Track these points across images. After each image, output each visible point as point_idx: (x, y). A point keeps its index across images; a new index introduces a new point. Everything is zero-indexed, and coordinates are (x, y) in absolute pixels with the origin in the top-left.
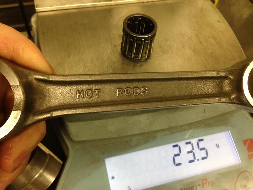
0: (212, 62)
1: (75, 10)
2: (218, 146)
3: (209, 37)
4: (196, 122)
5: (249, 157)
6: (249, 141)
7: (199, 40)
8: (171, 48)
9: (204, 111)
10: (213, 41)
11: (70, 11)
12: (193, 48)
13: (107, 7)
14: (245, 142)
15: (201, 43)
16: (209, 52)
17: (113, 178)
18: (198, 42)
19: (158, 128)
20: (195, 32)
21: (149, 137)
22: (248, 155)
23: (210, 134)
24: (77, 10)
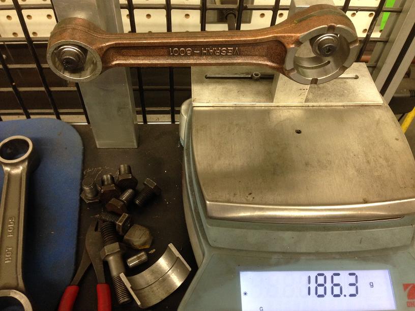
0: (377, 186)
1: (231, 108)
2: (372, 286)
3: (380, 157)
4: (350, 252)
5: (407, 304)
6: (411, 286)
7: (366, 159)
8: (331, 163)
9: (361, 241)
10: (384, 163)
11: (227, 108)
12: (357, 168)
13: (267, 108)
14: (406, 286)
15: (368, 162)
16: (376, 174)
17: (245, 294)
18: (365, 161)
19: (304, 250)
20: (365, 148)
21: (291, 259)
22: (407, 302)
23: (364, 269)
24: (234, 108)
